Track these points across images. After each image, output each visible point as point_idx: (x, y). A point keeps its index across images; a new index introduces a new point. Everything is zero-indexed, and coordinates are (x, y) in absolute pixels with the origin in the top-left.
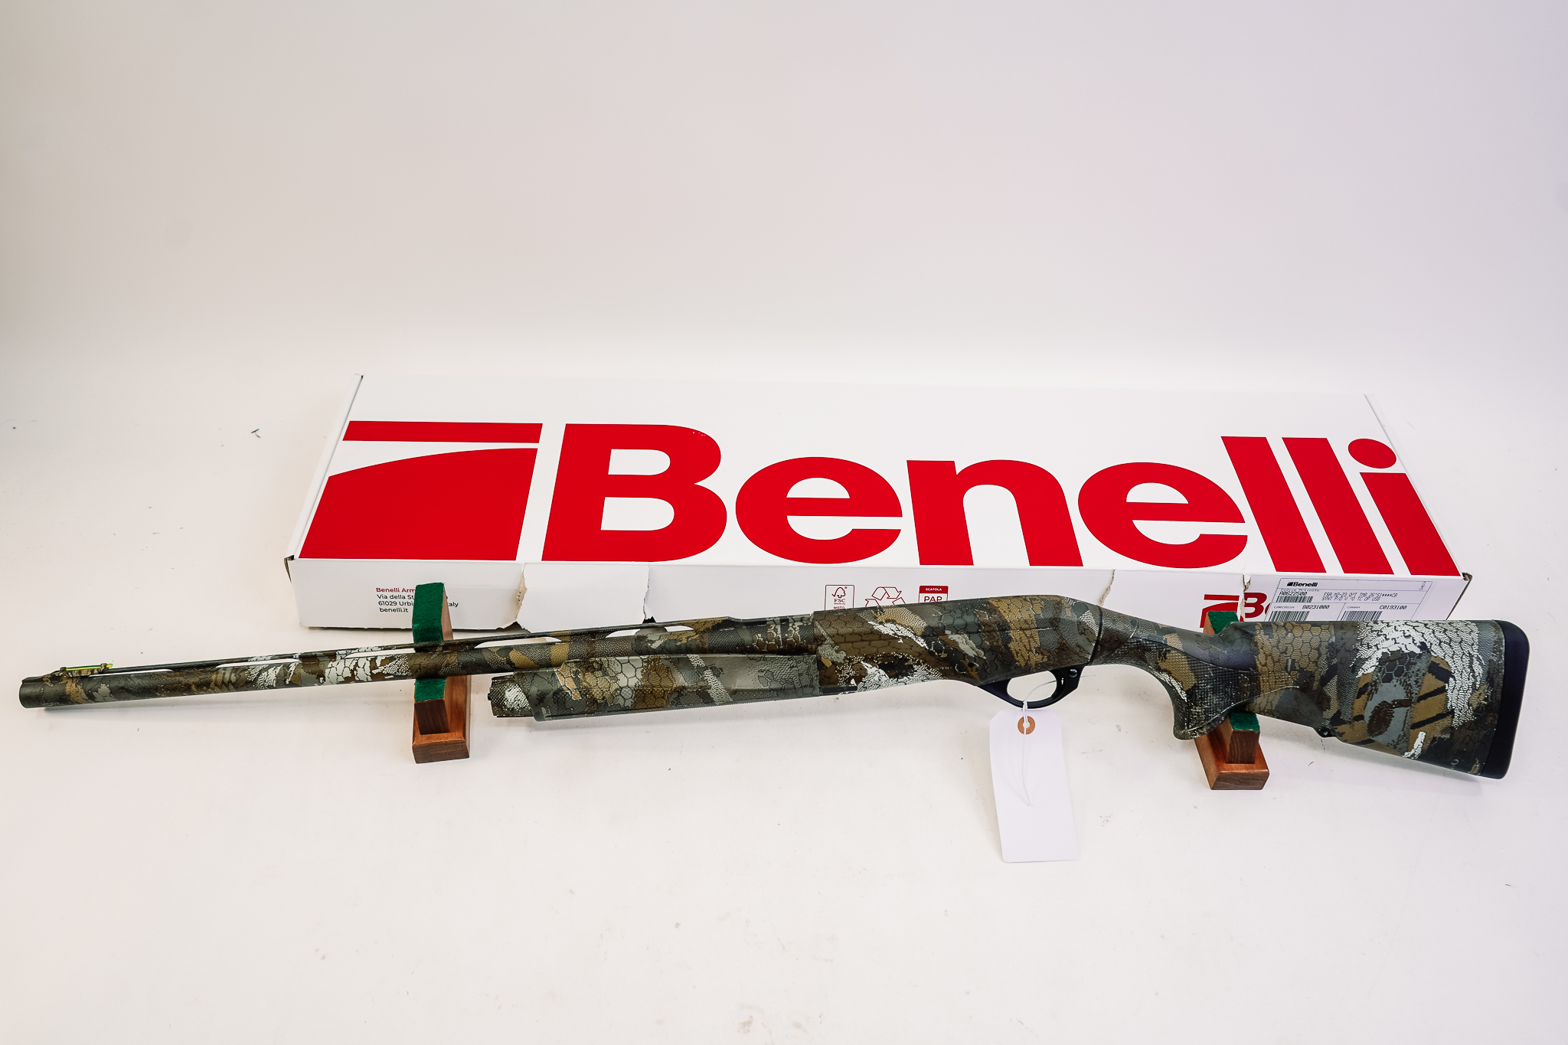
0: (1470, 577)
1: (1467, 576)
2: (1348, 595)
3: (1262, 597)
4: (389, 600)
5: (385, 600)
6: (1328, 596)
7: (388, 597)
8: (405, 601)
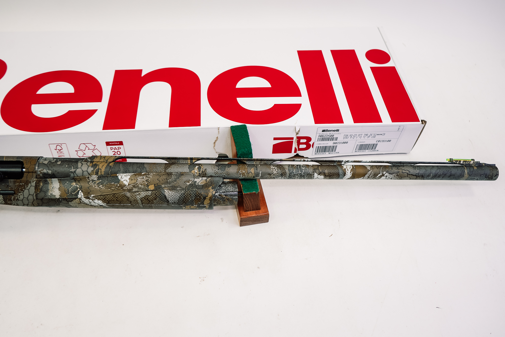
0: (425, 122)
1: (424, 122)
2: (357, 136)
3: (309, 139)
6: (346, 137)
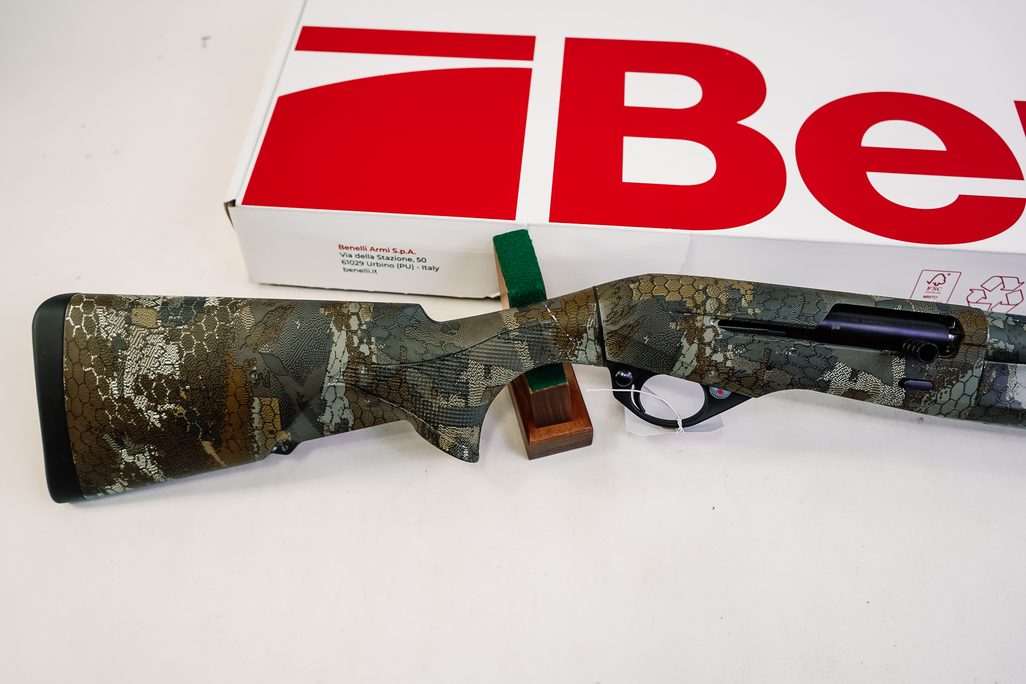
4: (354, 259)
5: (349, 259)
7: (353, 256)
8: (374, 261)
